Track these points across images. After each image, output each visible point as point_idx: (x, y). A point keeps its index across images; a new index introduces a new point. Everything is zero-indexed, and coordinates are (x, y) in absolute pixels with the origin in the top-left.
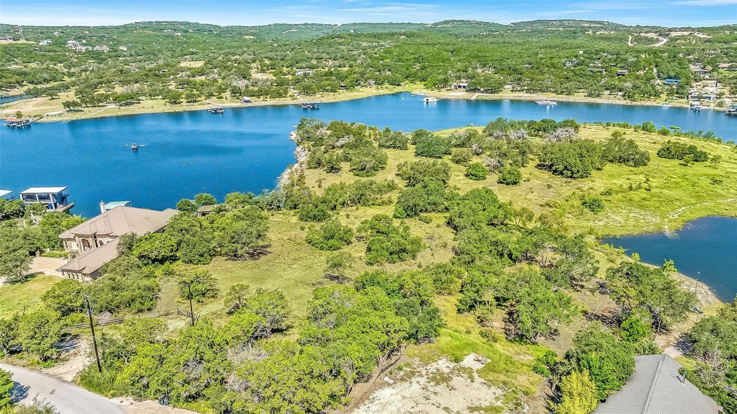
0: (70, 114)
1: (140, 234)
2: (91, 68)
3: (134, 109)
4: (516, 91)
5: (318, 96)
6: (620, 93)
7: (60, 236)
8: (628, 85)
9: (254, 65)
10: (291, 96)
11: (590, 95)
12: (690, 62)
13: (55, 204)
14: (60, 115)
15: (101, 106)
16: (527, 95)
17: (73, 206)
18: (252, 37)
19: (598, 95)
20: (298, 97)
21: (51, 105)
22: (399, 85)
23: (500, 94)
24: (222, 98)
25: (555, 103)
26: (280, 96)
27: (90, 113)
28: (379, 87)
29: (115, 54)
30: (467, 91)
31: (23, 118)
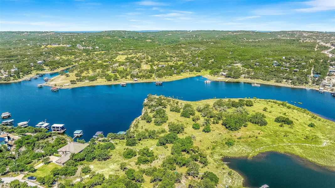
0: (72, 85)
1: (76, 153)
2: (83, 59)
3: (94, 83)
4: (246, 78)
5: (164, 78)
6: (291, 81)
7: (58, 151)
8: (295, 77)
9: (144, 60)
10: (153, 78)
11: (277, 82)
12: (331, 65)
13: (61, 130)
14: (68, 85)
15: (83, 81)
16: (250, 80)
17: (66, 130)
18: (150, 41)
19: (280, 82)
20: (156, 78)
21: (66, 80)
22: (200, 72)
23: (239, 79)
24: (127, 78)
25: (259, 86)
26: (149, 78)
27: (79, 84)
28: (191, 73)
29: (94, 50)
30: (225, 77)
31: (57, 87)
